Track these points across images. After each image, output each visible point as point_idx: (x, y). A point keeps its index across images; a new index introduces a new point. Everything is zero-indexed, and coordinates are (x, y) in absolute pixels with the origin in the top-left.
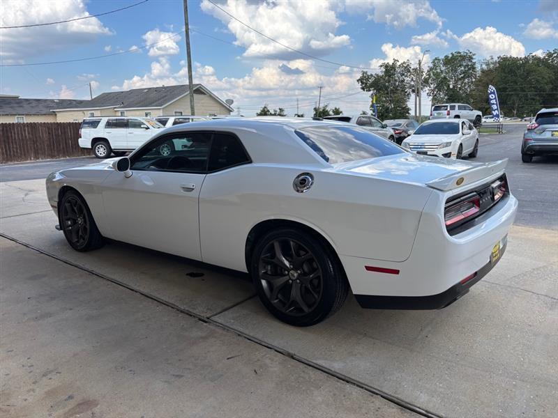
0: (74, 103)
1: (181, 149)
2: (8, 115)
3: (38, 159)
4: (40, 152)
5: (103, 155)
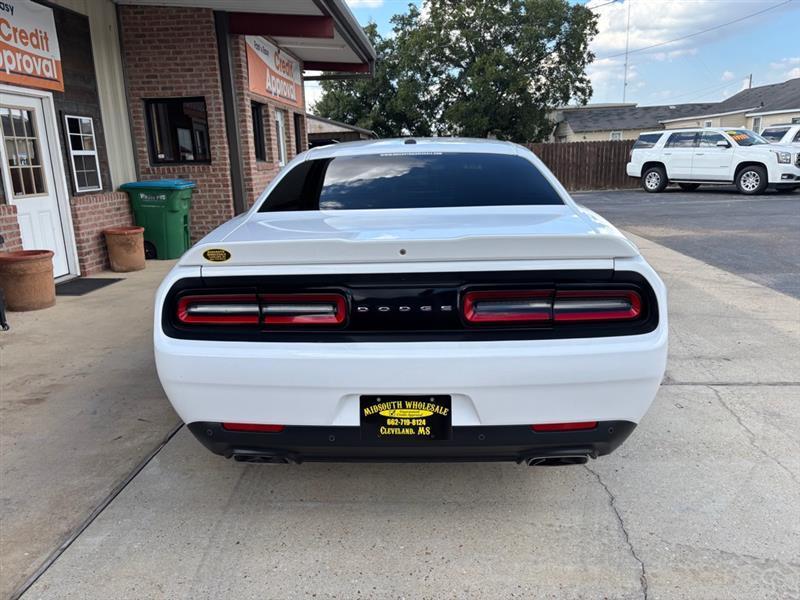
0: (699, 107)
1: (779, 181)
2: (601, 131)
3: (579, 189)
4: (582, 180)
5: (654, 187)
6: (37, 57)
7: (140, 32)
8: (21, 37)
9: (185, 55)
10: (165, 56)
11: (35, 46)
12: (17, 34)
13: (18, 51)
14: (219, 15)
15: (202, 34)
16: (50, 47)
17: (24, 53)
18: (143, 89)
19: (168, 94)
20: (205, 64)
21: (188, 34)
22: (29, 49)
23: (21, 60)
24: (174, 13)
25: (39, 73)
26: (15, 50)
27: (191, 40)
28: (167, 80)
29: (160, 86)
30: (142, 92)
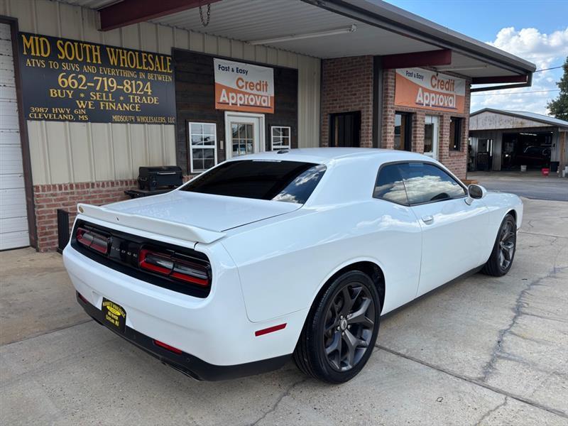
6: (258, 96)
7: (332, 74)
8: (250, 86)
9: (353, 85)
10: (343, 87)
11: (258, 90)
12: (248, 85)
13: (247, 93)
14: (376, 58)
15: (364, 71)
16: (268, 89)
17: (250, 94)
18: (329, 108)
19: (341, 110)
20: (364, 90)
21: (356, 73)
22: (255, 92)
23: (248, 99)
24: (351, 61)
25: (258, 104)
26: (244, 93)
27: (357, 76)
28: (342, 101)
29: (338, 106)
30: (328, 110)
